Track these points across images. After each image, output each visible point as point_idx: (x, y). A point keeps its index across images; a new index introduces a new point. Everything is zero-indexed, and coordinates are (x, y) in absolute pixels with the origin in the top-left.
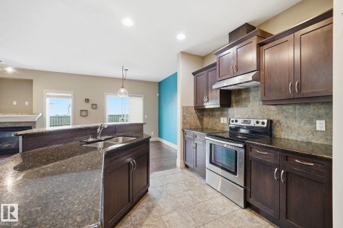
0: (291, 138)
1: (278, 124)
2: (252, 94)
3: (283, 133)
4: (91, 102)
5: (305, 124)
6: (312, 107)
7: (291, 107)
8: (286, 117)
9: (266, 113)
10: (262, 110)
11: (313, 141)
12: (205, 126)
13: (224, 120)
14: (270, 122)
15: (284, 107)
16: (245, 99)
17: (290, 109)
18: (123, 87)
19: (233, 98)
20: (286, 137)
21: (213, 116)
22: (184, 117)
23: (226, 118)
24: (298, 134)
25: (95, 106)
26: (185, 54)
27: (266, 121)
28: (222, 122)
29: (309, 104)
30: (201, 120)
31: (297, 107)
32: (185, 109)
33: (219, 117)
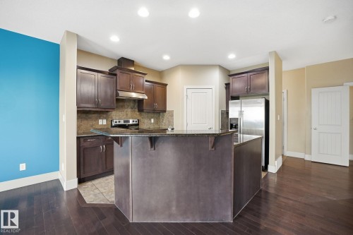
1: (140, 122)
3: (142, 125)
5: (148, 121)
6: (150, 113)
8: (142, 118)
10: (132, 114)
15: (141, 113)
20: (143, 127)
23: (105, 120)
24: (147, 125)
27: (137, 120)
33: (97, 119)
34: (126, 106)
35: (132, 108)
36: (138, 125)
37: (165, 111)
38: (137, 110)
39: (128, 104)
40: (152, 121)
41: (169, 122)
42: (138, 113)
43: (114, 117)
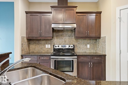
0: (80, 51)
1: (76, 47)
3: (78, 50)
5: (84, 46)
6: (86, 40)
7: (80, 40)
8: (79, 44)
9: (71, 42)
10: (70, 41)
11: (87, 52)
13: (48, 46)
15: (78, 40)
19: (54, 34)
20: (79, 51)
23: (50, 45)
24: (83, 50)
27: (73, 46)
29: (86, 39)
30: (29, 47)
31: (82, 40)
33: (45, 44)
34: (65, 35)
35: (69, 36)
36: (73, 49)
37: (99, 38)
38: (73, 37)
39: (66, 33)
40: (88, 46)
41: (103, 47)
42: (74, 40)
43: (56, 43)
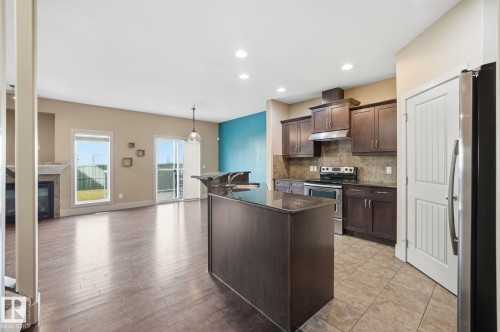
1: (361, 171)
2: (341, 146)
3: (365, 177)
4: (136, 148)
5: (380, 170)
8: (367, 165)
9: (353, 162)
10: (349, 160)
11: (384, 182)
12: (291, 175)
13: (313, 169)
14: (356, 169)
16: (335, 150)
17: (370, 159)
18: (194, 131)
19: (323, 148)
21: (300, 165)
22: (275, 166)
23: (315, 168)
24: (376, 177)
25: (141, 153)
26: (276, 102)
27: (353, 168)
28: (311, 170)
29: (382, 156)
30: (288, 169)
31: (375, 157)
32: (275, 158)
33: (309, 166)
35: (348, 151)
36: (352, 175)
42: (358, 158)
43: (324, 164)
